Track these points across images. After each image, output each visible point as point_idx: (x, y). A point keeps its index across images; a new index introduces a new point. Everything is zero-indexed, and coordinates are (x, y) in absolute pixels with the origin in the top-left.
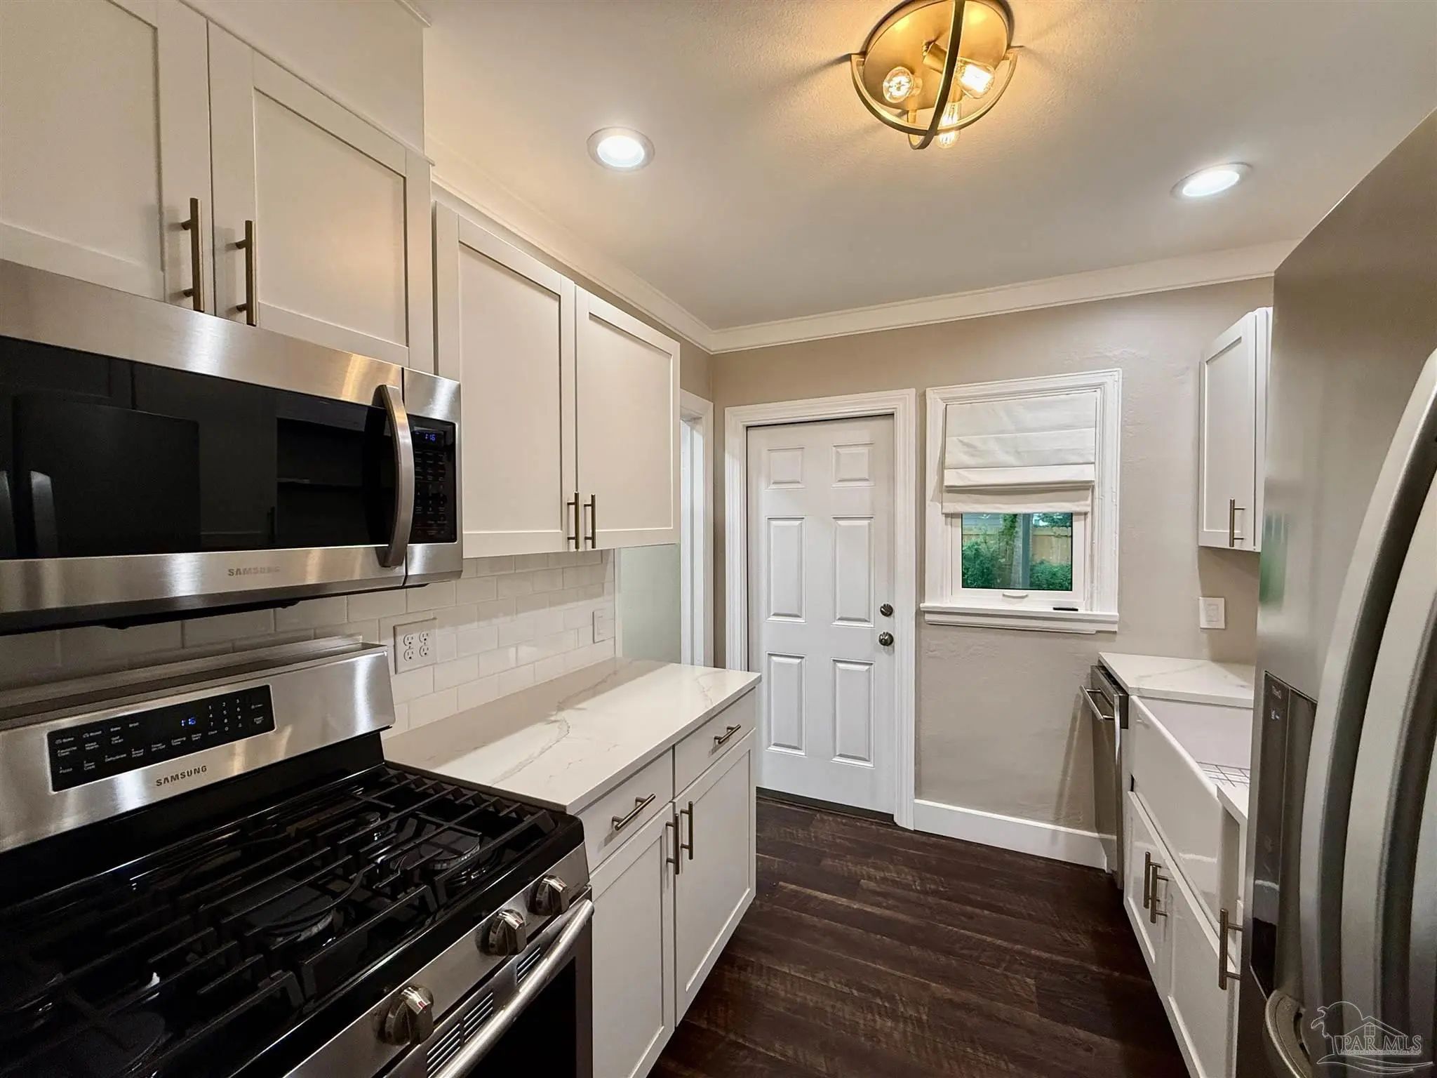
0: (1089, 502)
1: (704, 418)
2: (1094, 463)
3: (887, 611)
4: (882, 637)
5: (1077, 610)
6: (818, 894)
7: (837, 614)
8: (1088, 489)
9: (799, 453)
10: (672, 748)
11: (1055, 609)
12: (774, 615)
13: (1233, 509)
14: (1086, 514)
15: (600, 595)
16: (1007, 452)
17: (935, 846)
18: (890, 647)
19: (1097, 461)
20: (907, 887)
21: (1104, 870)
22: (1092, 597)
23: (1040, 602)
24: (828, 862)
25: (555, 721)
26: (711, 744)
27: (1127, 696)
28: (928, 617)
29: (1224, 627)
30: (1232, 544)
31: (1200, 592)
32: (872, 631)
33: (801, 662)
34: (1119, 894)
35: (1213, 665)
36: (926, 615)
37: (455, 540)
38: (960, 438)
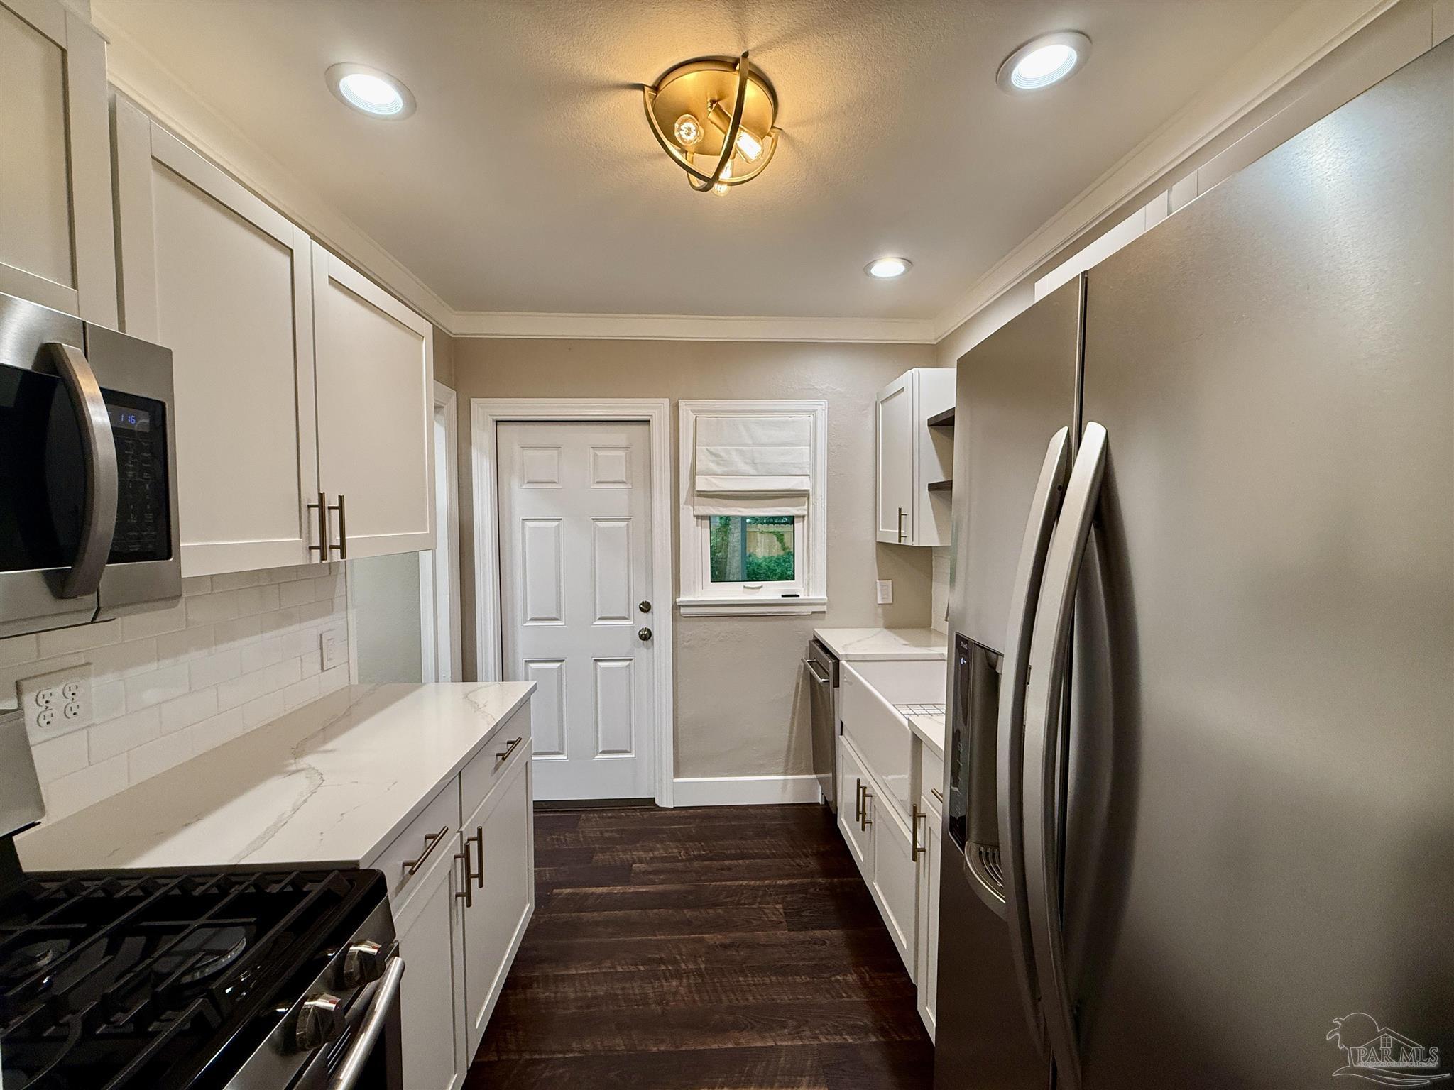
0: (806, 507)
1: (446, 407)
2: (808, 475)
3: (646, 608)
4: (641, 633)
5: (798, 596)
6: (593, 890)
7: (598, 613)
8: (805, 497)
9: (555, 452)
10: (458, 774)
11: (783, 596)
12: (531, 620)
13: (900, 515)
14: (803, 517)
15: (330, 611)
16: (747, 463)
17: (694, 817)
18: (649, 642)
19: (812, 475)
20: (675, 859)
21: (819, 803)
22: (808, 584)
23: (771, 591)
24: (597, 858)
25: (298, 771)
26: (492, 761)
27: (838, 661)
28: (683, 611)
29: (891, 602)
30: (900, 541)
31: (877, 578)
32: (632, 627)
33: (561, 665)
34: (833, 818)
35: (886, 631)
36: (682, 609)
37: (169, 556)
38: (708, 448)
